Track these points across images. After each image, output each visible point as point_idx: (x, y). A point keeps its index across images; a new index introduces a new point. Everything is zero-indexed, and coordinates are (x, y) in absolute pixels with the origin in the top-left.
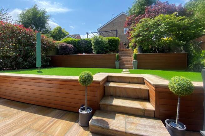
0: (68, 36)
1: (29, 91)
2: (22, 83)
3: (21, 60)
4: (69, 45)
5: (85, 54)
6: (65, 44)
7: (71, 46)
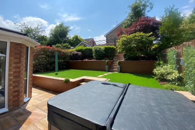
0: (82, 42)
1: (50, 84)
2: (47, 80)
3: (48, 66)
4: (79, 53)
5: (88, 60)
6: (76, 52)
7: (80, 53)
